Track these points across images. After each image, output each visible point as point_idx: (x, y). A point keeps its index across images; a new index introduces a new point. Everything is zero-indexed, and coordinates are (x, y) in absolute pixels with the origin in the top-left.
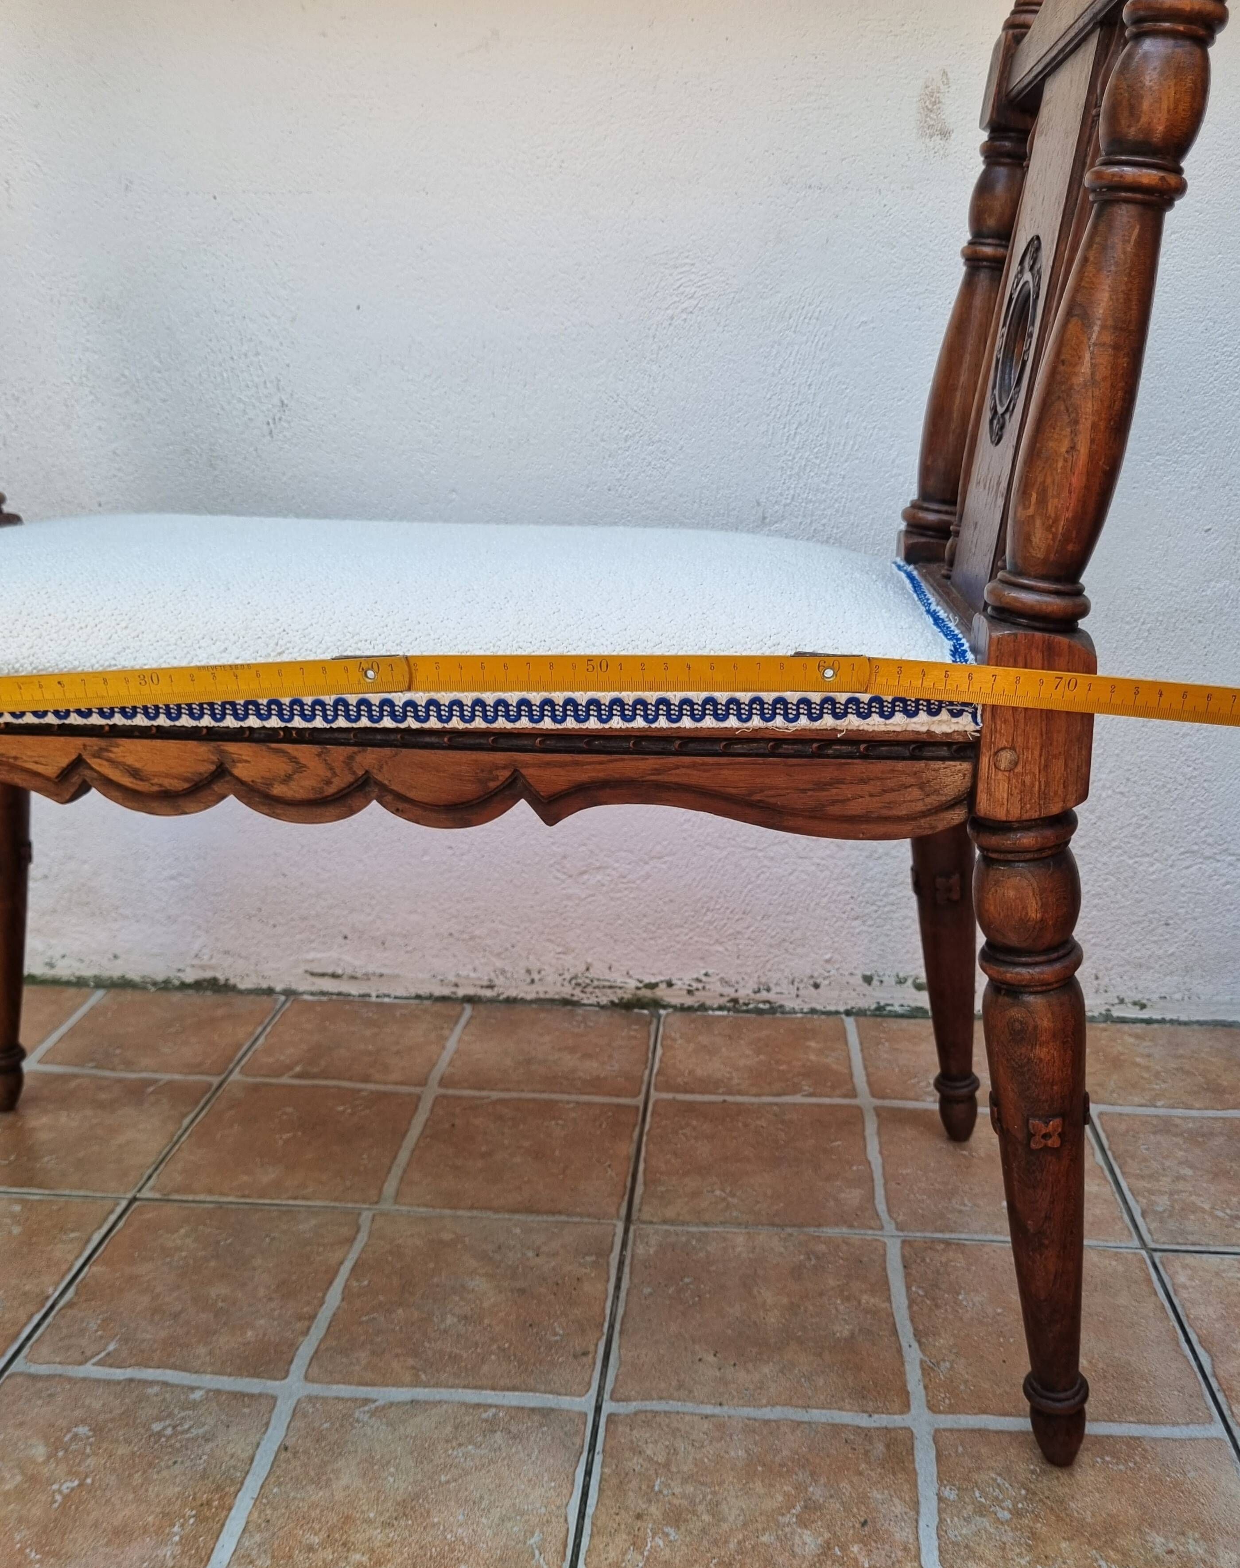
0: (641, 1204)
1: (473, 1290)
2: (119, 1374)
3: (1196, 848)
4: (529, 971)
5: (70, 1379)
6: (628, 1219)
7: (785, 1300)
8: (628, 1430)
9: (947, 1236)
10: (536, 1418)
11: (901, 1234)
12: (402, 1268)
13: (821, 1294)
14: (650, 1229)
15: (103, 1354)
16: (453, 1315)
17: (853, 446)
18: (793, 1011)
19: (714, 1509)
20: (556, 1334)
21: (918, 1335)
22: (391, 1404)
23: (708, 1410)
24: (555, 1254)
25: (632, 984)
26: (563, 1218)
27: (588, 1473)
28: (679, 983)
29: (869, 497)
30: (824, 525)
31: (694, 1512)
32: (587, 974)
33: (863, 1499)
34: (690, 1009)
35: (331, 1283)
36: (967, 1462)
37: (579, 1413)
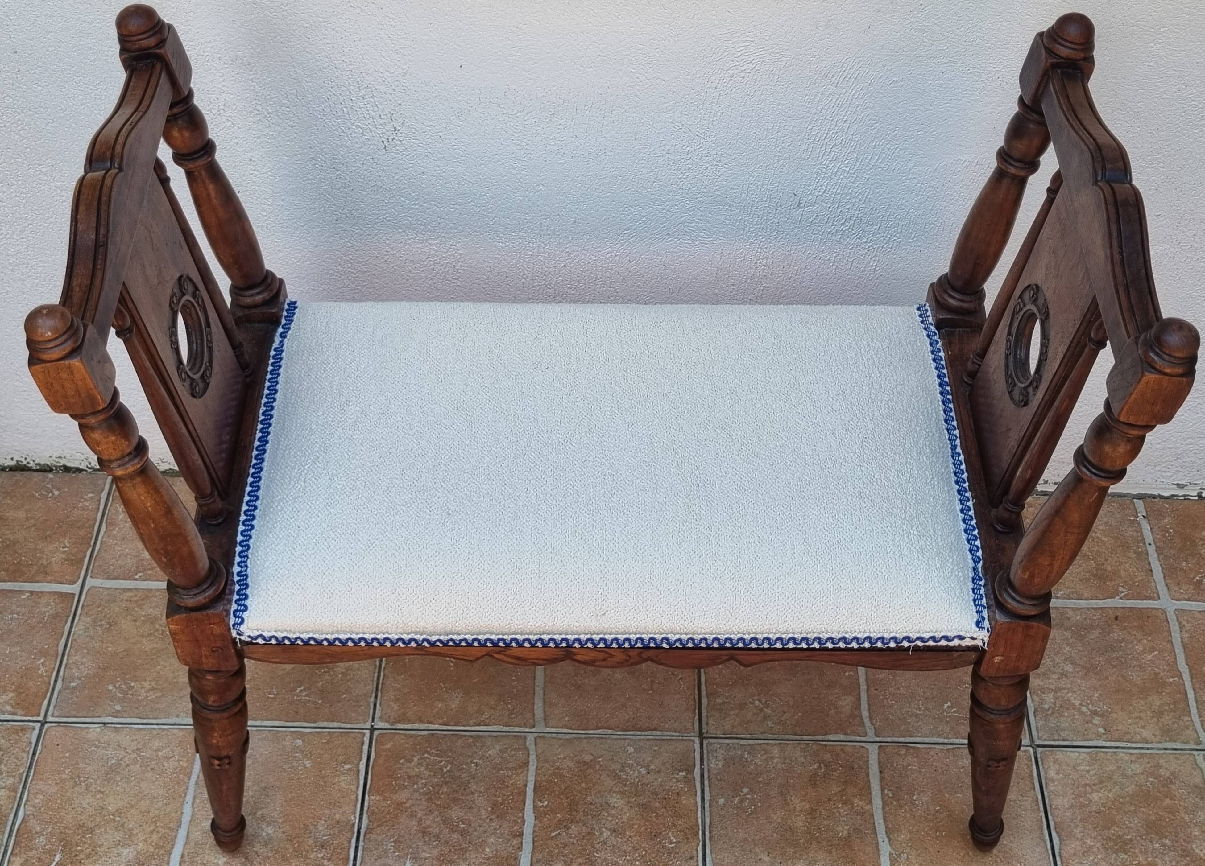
1: (614, 806)
6: (701, 732)
7: (808, 806)
11: (878, 740)
13: (829, 801)
14: (716, 744)
16: (607, 829)
20: (671, 842)
21: (889, 832)
24: (661, 771)
26: (659, 733)
35: (524, 804)
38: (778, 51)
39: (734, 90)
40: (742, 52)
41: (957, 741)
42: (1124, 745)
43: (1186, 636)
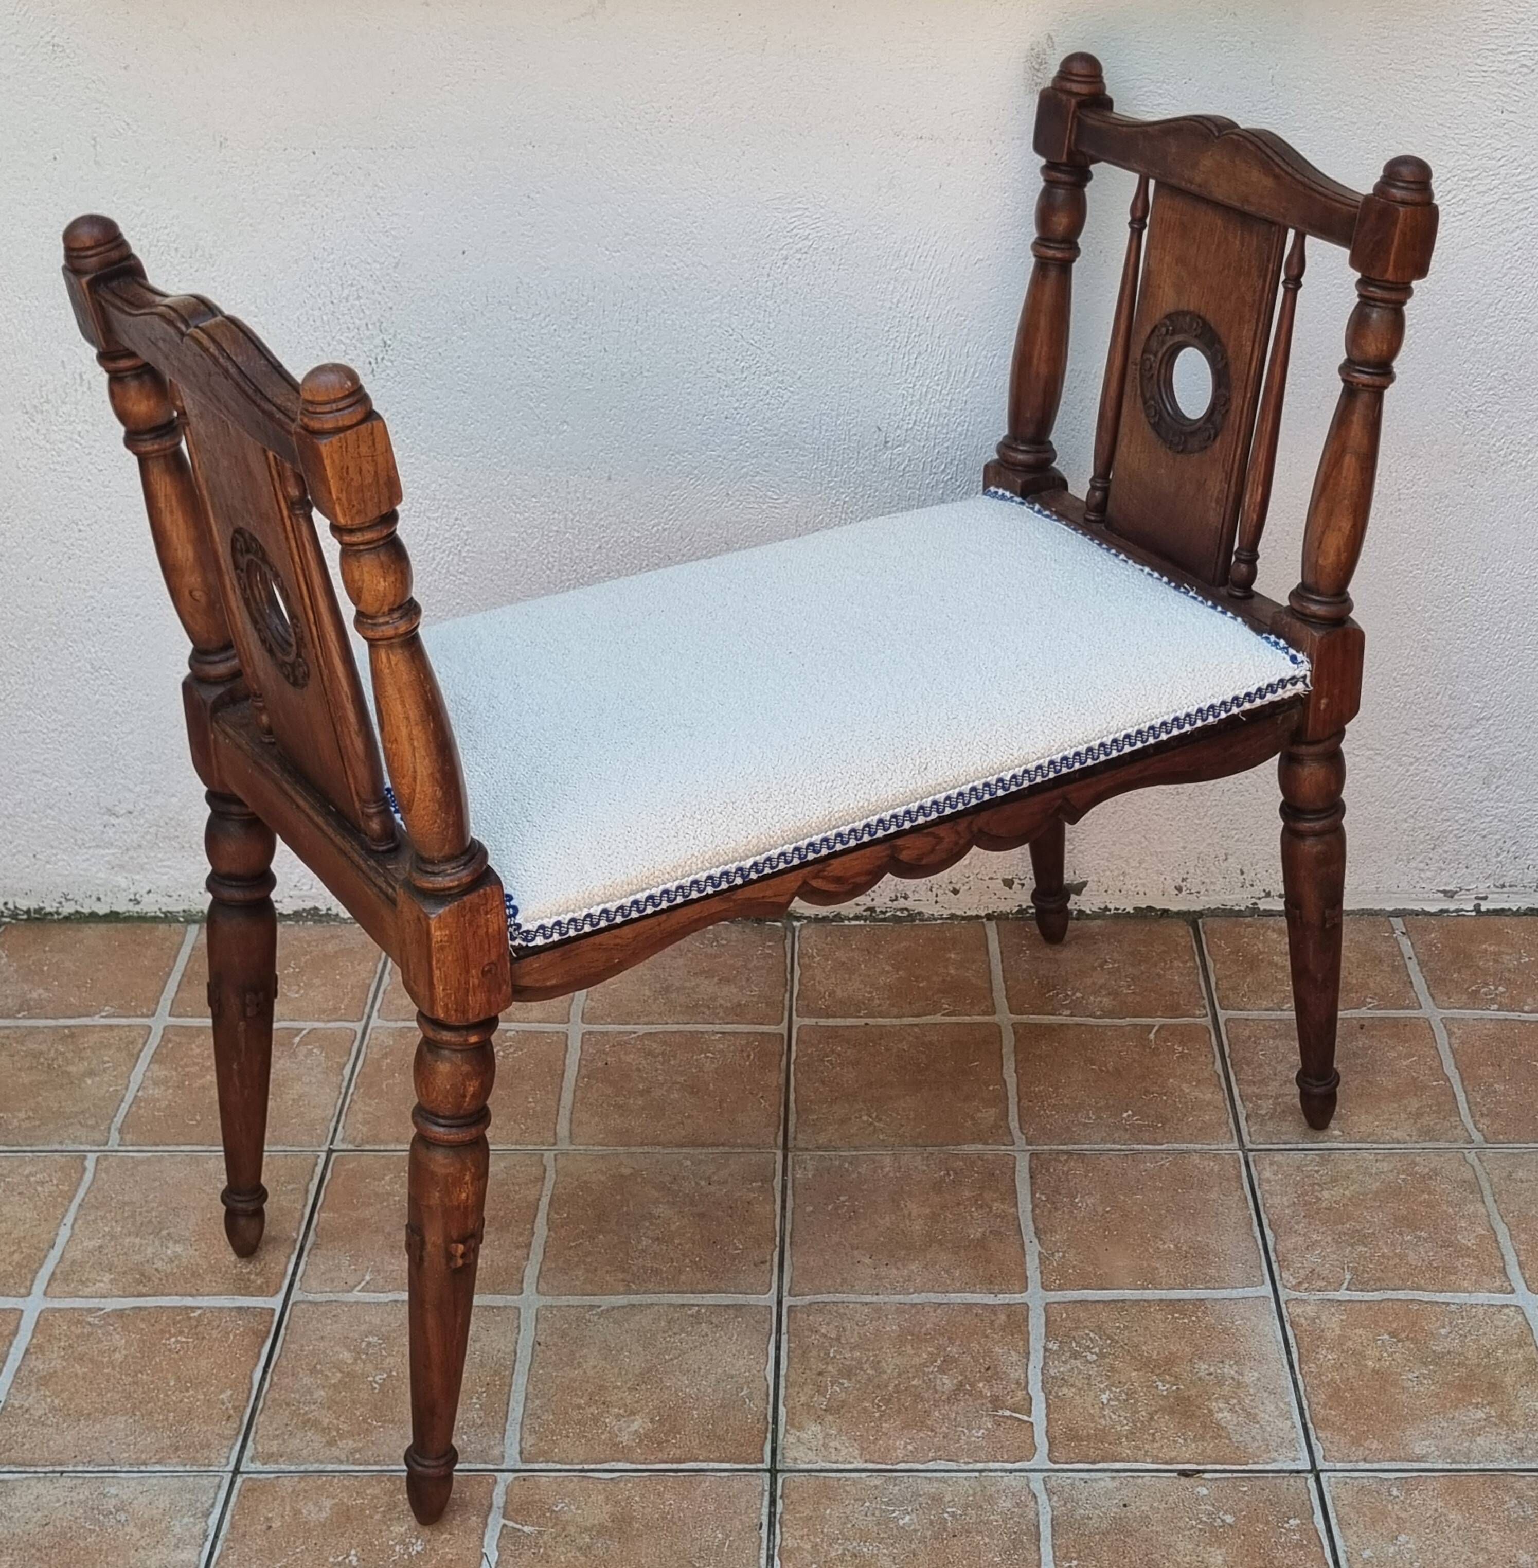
0: (796, 1132)
1: (660, 1216)
2: (383, 1297)
5: (345, 1303)
7: (928, 1211)
8: (805, 1316)
9: (1071, 1147)
10: (731, 1312)
11: (1030, 1147)
12: (593, 1200)
13: (959, 1204)
14: (806, 1156)
15: (363, 1283)
18: (933, 918)
19: (876, 1365)
20: (737, 1249)
21: (1039, 1233)
22: (613, 1308)
23: (868, 1298)
24: (725, 1182)
27: (778, 1348)
31: (861, 1369)
33: (989, 1353)
34: (825, 920)
35: (535, 1216)
36: (1069, 1324)
37: (765, 1306)
38: (837, 221)
40: (795, 225)
41: (1139, 1147)
42: (1368, 1146)
43: (1456, 1043)
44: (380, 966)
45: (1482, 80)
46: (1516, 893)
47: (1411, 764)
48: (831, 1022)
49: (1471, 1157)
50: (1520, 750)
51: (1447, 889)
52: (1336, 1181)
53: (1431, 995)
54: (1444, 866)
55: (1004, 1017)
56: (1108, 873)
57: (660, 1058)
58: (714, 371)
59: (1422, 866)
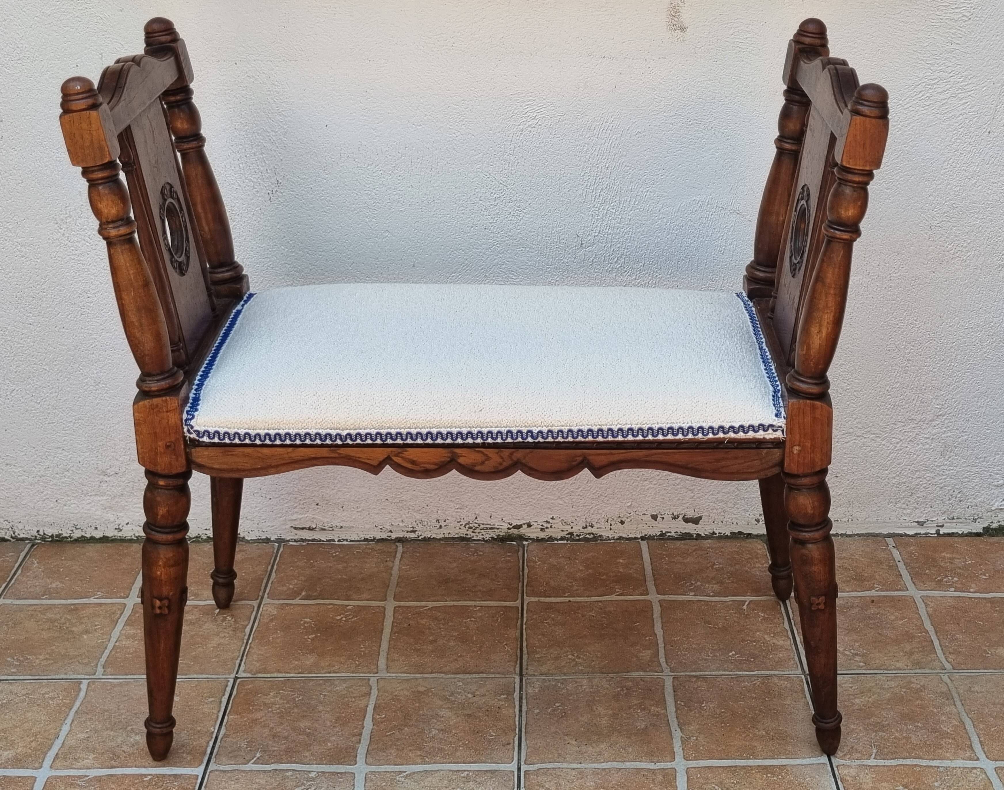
0: (527, 665)
1: (443, 716)
2: (267, 767)
3: (852, 430)
4: (438, 521)
5: (243, 771)
6: (521, 675)
7: (611, 712)
8: (536, 776)
9: (698, 673)
10: (488, 774)
11: (673, 674)
12: (401, 707)
13: (630, 708)
14: (534, 679)
15: (255, 758)
16: (435, 729)
17: (635, 202)
18: (608, 539)
20: (491, 735)
21: (680, 725)
22: (414, 773)
23: (575, 766)
24: (485, 695)
25: (505, 526)
26: (484, 675)
28: (535, 524)
29: (646, 230)
30: (619, 247)
32: (476, 521)
34: (543, 540)
35: (365, 717)
36: (702, 781)
37: (510, 771)
38: (553, 108)
39: (525, 142)
40: (528, 110)
41: (740, 673)
42: (882, 672)
43: (930, 610)
44: (270, 567)
45: (939, 24)
46: (961, 523)
47: (898, 443)
48: (548, 600)
49: (945, 678)
50: (963, 434)
51: (920, 520)
52: (863, 693)
53: (914, 583)
54: (917, 506)
55: (654, 597)
56: (714, 511)
57: (442, 621)
58: (478, 199)
59: (904, 506)
